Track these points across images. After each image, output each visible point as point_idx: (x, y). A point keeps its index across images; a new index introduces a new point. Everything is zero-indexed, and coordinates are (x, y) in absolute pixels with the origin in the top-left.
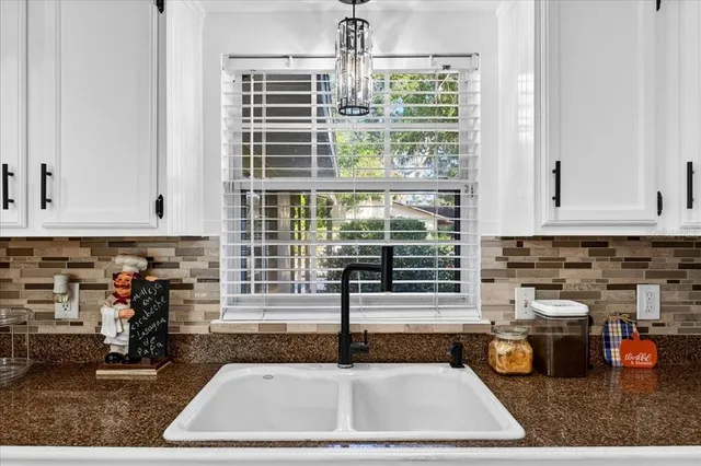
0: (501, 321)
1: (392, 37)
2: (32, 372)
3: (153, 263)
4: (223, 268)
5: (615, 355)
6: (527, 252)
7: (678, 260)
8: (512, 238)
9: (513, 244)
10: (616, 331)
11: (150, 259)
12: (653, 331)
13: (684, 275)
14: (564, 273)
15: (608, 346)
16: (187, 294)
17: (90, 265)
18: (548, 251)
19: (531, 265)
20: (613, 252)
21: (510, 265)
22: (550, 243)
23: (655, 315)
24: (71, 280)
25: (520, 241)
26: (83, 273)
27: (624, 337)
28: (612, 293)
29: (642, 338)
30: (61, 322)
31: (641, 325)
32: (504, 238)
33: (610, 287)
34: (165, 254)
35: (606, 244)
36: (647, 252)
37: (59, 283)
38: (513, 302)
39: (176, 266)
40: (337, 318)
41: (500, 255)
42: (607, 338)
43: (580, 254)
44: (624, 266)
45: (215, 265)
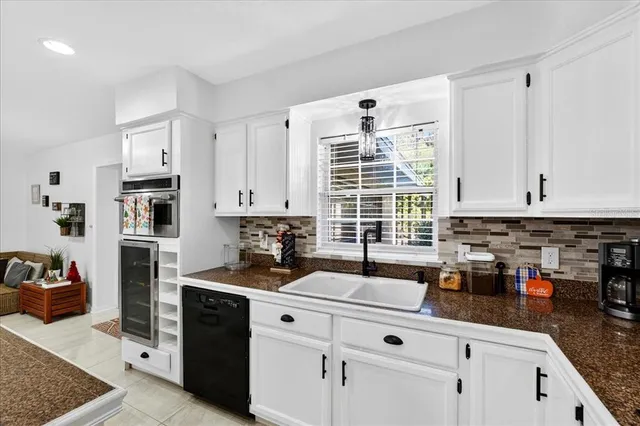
0: (450, 262)
1: (391, 120)
2: (252, 266)
3: (292, 227)
4: (318, 230)
5: (523, 288)
6: (466, 226)
7: (575, 233)
8: (456, 218)
9: (457, 221)
10: (524, 273)
11: (290, 225)
12: (553, 276)
13: (580, 243)
14: (489, 238)
15: (518, 282)
16: (304, 240)
17: (271, 227)
18: (479, 225)
19: (468, 233)
20: (524, 226)
21: (455, 233)
22: (480, 221)
23: (555, 266)
24: (265, 233)
25: (461, 219)
26: (268, 230)
27: (530, 278)
28: (523, 251)
29: (543, 279)
30: (262, 249)
31: (543, 271)
32: (452, 218)
33: (522, 247)
34: (297, 223)
35: (519, 222)
36: (550, 227)
37: (260, 233)
38: (457, 252)
39: (300, 228)
40: (362, 255)
41: (449, 226)
42: (518, 277)
43: (502, 228)
44: (531, 235)
45: (315, 228)
